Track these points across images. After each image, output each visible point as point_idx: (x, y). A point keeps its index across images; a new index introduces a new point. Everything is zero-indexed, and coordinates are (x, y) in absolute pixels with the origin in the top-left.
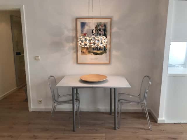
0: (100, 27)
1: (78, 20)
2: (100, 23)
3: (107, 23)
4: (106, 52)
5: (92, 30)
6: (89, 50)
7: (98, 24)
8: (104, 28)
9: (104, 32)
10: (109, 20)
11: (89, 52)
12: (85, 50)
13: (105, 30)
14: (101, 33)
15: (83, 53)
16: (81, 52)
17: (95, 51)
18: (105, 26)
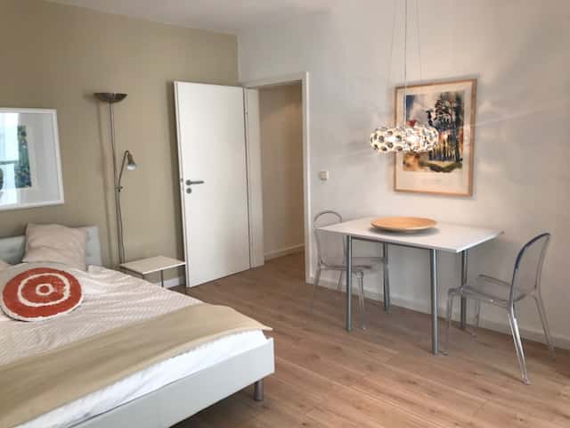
0: (447, 104)
1: (399, 91)
2: (447, 93)
3: (464, 92)
4: (460, 166)
5: (429, 112)
6: (422, 158)
7: (441, 97)
8: (455, 105)
9: (457, 115)
10: (470, 84)
11: (422, 165)
12: (411, 160)
13: (459, 111)
14: (449, 117)
15: (407, 165)
16: (404, 163)
17: (434, 162)
18: (459, 99)
